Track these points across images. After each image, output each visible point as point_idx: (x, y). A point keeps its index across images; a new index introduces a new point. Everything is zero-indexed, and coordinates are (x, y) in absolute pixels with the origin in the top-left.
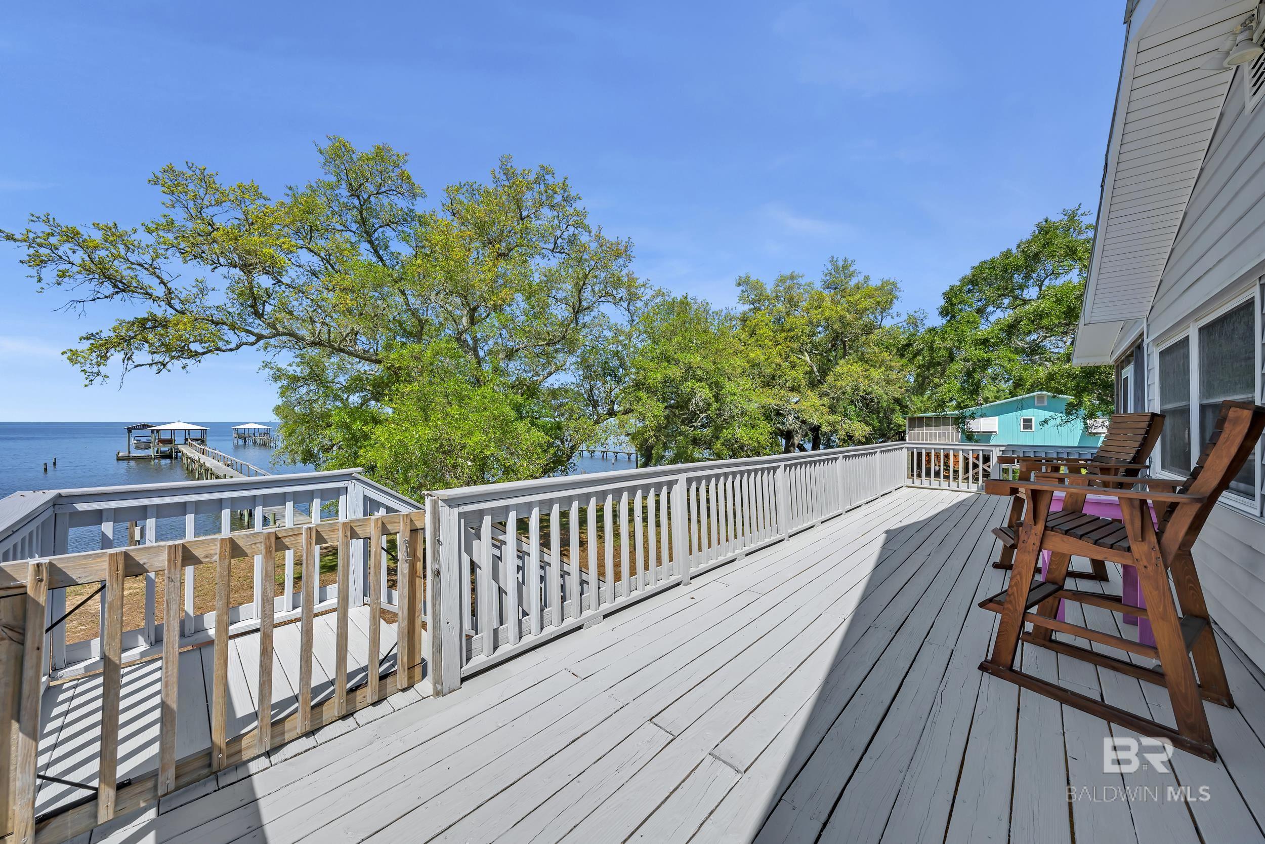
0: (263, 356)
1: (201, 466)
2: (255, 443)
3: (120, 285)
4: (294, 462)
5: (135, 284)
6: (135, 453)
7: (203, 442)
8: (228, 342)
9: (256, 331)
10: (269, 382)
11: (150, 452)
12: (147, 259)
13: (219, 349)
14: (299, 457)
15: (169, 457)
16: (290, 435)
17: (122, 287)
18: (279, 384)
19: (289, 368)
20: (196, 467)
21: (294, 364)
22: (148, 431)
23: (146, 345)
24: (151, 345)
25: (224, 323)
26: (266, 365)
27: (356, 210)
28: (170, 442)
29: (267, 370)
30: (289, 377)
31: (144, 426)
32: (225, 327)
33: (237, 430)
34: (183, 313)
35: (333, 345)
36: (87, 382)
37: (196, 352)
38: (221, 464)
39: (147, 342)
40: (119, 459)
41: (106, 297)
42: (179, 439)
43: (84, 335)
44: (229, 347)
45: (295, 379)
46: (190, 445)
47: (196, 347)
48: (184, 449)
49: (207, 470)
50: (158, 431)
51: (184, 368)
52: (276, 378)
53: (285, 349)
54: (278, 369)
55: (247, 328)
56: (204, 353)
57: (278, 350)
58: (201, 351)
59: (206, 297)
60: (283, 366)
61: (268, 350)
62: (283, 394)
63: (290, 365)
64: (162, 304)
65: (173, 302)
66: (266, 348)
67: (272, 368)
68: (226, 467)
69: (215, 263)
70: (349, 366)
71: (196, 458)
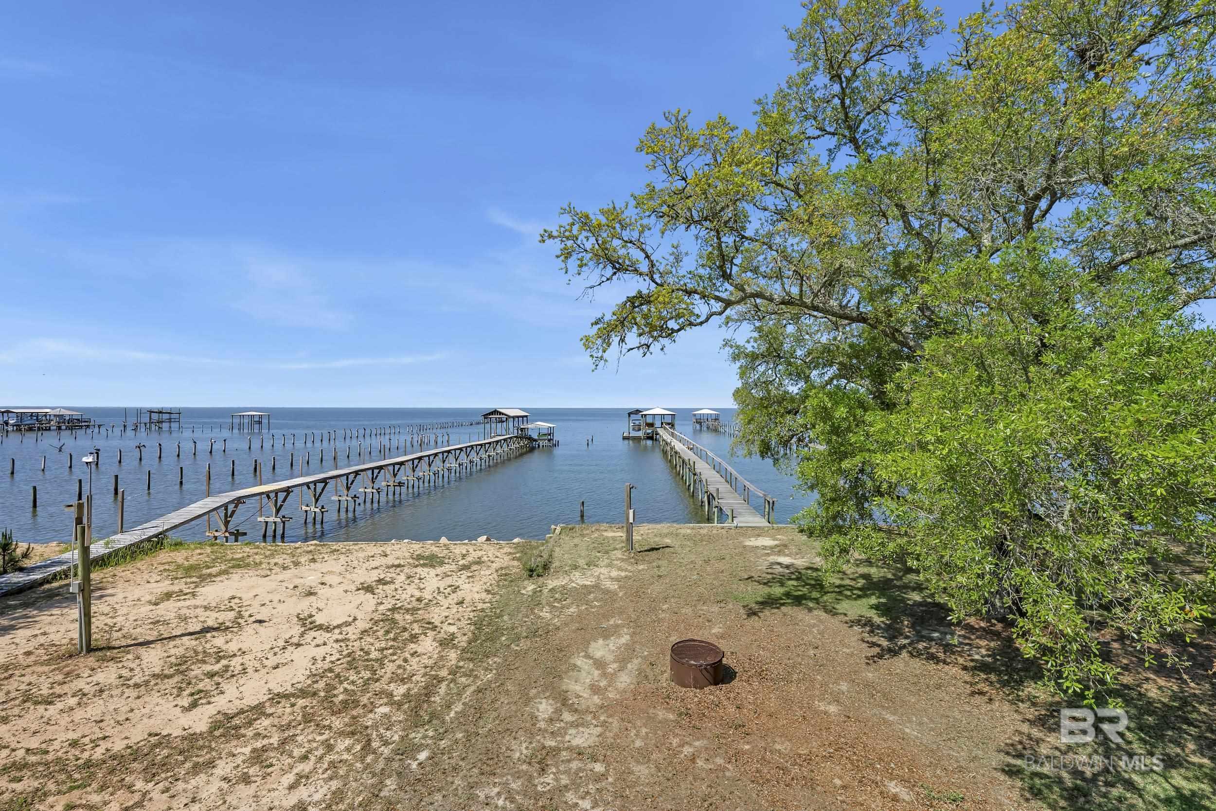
0: (727, 333)
1: (672, 449)
2: (708, 428)
3: (617, 266)
4: (750, 454)
5: (627, 262)
6: (634, 434)
7: (672, 425)
8: (698, 316)
9: (724, 295)
10: (729, 363)
11: (640, 434)
12: (636, 235)
13: (691, 324)
14: (756, 448)
15: (651, 438)
16: (749, 423)
17: (619, 267)
18: (738, 364)
19: (747, 345)
20: (668, 449)
21: (752, 340)
22: (639, 417)
23: (635, 327)
24: (639, 327)
25: (695, 292)
26: (727, 343)
27: (836, 98)
28: (651, 425)
29: (727, 349)
30: (747, 355)
31: (637, 411)
32: (697, 296)
33: (695, 415)
34: (662, 285)
35: (805, 303)
36: (594, 367)
37: (672, 329)
38: (685, 448)
39: (636, 324)
40: (624, 438)
41: (608, 279)
42: (658, 424)
43: (594, 320)
44: (698, 321)
45: (754, 357)
46: (665, 429)
47: (672, 324)
48: (661, 431)
49: (676, 453)
50: (645, 415)
51: (662, 349)
52: (735, 358)
53: (745, 322)
54: (738, 347)
55: (717, 293)
56: (679, 330)
57: (738, 324)
58: (676, 327)
59: (681, 264)
60: (741, 342)
61: (730, 324)
62: (742, 375)
63: (748, 342)
64: (647, 278)
65: (655, 276)
66: (728, 323)
67: (731, 347)
68: (689, 451)
69: (688, 220)
70: (807, 337)
71: (669, 441)
